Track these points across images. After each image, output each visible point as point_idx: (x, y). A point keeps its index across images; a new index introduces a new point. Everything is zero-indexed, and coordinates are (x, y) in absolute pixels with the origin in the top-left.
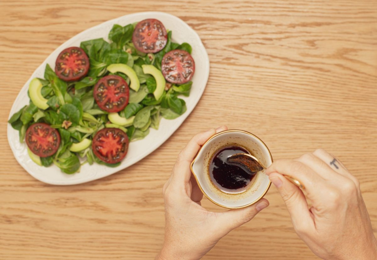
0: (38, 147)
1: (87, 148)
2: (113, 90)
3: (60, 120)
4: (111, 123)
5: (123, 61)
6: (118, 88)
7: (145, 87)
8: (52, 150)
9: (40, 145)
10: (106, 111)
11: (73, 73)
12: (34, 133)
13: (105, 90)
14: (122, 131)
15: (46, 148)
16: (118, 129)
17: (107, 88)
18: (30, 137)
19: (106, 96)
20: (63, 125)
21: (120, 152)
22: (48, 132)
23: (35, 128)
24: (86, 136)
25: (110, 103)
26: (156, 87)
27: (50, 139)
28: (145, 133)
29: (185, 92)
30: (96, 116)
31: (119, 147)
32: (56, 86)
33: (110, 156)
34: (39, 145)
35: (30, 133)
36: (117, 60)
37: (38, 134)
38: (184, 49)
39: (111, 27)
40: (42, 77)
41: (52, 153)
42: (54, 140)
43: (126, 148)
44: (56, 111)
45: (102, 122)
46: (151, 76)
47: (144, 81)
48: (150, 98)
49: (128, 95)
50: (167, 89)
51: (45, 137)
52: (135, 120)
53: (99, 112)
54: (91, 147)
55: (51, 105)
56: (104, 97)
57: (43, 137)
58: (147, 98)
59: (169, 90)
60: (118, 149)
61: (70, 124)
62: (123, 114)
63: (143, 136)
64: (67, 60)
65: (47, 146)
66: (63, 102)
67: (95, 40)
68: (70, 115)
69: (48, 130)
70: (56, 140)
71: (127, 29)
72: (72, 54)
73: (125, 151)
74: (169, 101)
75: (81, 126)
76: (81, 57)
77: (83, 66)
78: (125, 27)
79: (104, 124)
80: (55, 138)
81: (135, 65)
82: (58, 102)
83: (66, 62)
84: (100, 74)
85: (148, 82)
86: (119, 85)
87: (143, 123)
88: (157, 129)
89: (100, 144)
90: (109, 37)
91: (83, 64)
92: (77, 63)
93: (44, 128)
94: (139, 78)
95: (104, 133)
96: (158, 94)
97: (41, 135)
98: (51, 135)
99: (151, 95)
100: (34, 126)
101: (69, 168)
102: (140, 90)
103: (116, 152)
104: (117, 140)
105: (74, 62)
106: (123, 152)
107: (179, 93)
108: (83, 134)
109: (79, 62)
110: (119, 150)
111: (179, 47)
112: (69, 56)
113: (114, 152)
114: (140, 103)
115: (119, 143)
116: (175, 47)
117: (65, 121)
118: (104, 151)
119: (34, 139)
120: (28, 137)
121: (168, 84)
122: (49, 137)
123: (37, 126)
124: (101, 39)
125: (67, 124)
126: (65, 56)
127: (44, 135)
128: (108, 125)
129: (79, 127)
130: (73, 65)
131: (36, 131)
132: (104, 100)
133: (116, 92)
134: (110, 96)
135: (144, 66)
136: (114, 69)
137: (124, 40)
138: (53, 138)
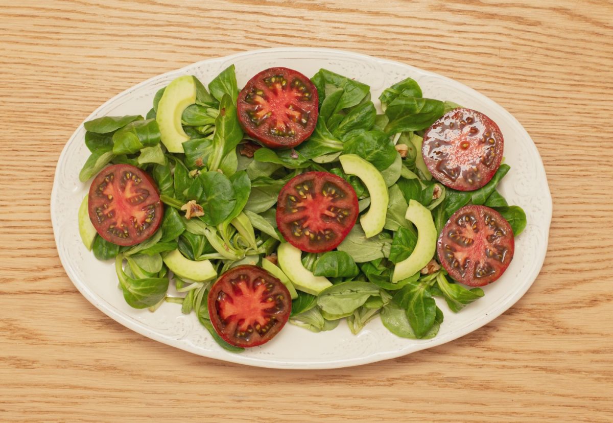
0: (106, 212)
1: (199, 282)
2: (323, 206)
3: (186, 192)
4: (276, 262)
5: (379, 163)
6: (336, 210)
7: (388, 242)
8: (128, 236)
9: (113, 212)
10: (283, 234)
11: (271, 127)
12: (118, 183)
13: (309, 197)
14: (289, 295)
15: (120, 225)
16: (283, 286)
17: (314, 196)
18: (105, 184)
19: (304, 208)
20: (186, 207)
21: (257, 331)
22: (145, 199)
23: (125, 173)
24: (214, 256)
25: (300, 225)
26: (408, 255)
27: (139, 215)
28: (328, 325)
29: (457, 302)
30: (258, 233)
31: (262, 321)
32: (223, 123)
33: (232, 325)
34: (110, 209)
35: (109, 176)
36: (368, 153)
37: (123, 189)
38: (509, 217)
39: (398, 80)
40: (206, 82)
41: (124, 242)
42: (144, 222)
43: (273, 330)
44: (190, 169)
45: (262, 250)
46: (414, 228)
47: (393, 228)
48: (382, 268)
49: (346, 233)
50: (425, 271)
51: (132, 202)
52: (327, 292)
53: (269, 228)
54: (208, 284)
55: (189, 153)
56: (298, 208)
57: (129, 201)
58: (377, 265)
59: (427, 275)
60: (256, 323)
61: (198, 214)
62: (310, 261)
63: (320, 329)
64: (275, 92)
65: (123, 222)
66: (214, 163)
67: (351, 82)
68: (213, 200)
69: (147, 194)
70: (149, 224)
71: (430, 108)
72: (291, 87)
73: (267, 336)
74: (415, 299)
75: (218, 233)
76: (305, 106)
77: (298, 127)
78: (429, 101)
79: (262, 256)
80: (148, 220)
81: (397, 186)
82: (207, 157)
83: (270, 95)
84: (319, 160)
85: (400, 234)
86: (341, 204)
87: (340, 308)
88: (354, 333)
89: (231, 293)
90: (383, 97)
91: (300, 122)
92: (290, 111)
93: (143, 187)
94: (389, 215)
95: (253, 277)
96: (403, 270)
97: (128, 194)
98: (145, 208)
99: (389, 264)
100: (127, 169)
101: (139, 296)
102: (375, 238)
103: (249, 327)
104: (269, 305)
105: (287, 106)
106: (262, 334)
107: (442, 294)
108: (209, 249)
109: (297, 114)
110: (258, 327)
111: (503, 209)
112: (283, 88)
113: (245, 326)
114: (359, 265)
115: (267, 313)
116: (494, 203)
117: (193, 202)
118: (229, 310)
119: (110, 191)
120: (101, 180)
121: (435, 264)
122: (140, 210)
123: (133, 174)
124: (365, 88)
125: (193, 211)
126: (276, 82)
127: (133, 197)
128: (268, 265)
129: (214, 232)
130: (281, 112)
131: (124, 181)
132: (296, 214)
133: (327, 212)
134: (310, 213)
135: (413, 203)
136: (353, 165)
137: (407, 123)
138: (146, 217)
